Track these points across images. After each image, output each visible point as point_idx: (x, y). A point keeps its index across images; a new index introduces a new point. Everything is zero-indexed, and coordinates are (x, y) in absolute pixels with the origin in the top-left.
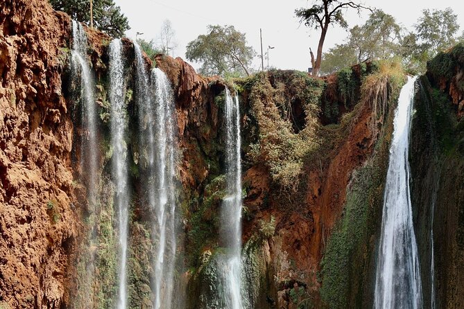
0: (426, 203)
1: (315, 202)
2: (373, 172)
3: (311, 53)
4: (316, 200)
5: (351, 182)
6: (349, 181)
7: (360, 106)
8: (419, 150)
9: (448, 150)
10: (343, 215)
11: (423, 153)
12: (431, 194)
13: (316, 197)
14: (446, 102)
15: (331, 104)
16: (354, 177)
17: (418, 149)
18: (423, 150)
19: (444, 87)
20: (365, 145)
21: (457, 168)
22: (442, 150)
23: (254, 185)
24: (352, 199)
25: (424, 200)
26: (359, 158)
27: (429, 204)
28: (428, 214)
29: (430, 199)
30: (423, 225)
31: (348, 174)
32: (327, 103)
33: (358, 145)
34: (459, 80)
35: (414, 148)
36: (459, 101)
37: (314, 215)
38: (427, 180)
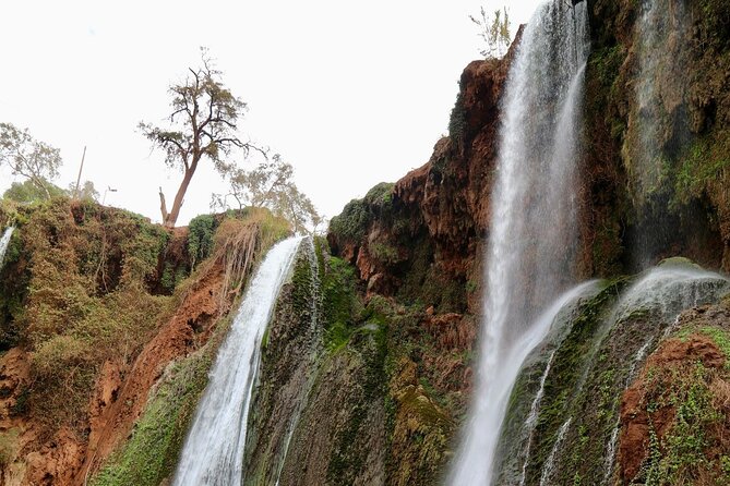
0: (277, 429)
1: (100, 412)
2: (199, 366)
3: (161, 195)
4: (104, 408)
5: (160, 380)
6: (157, 378)
7: (208, 264)
8: (285, 335)
9: (337, 344)
10: (131, 436)
11: (292, 343)
12: (290, 415)
13: (104, 404)
14: (349, 278)
15: (175, 269)
16: (167, 371)
17: (282, 332)
18: (292, 338)
19: (350, 256)
20: (204, 327)
21: (345, 372)
22: (327, 343)
23: (8, 373)
24: (152, 409)
25: (275, 423)
26: (185, 344)
27: (284, 432)
28: (276, 450)
29: (286, 424)
30: (261, 471)
31: (160, 367)
32: (169, 265)
33: (190, 323)
34: (374, 241)
35: (276, 331)
36: (370, 275)
37: (92, 434)
38: (288, 390)
